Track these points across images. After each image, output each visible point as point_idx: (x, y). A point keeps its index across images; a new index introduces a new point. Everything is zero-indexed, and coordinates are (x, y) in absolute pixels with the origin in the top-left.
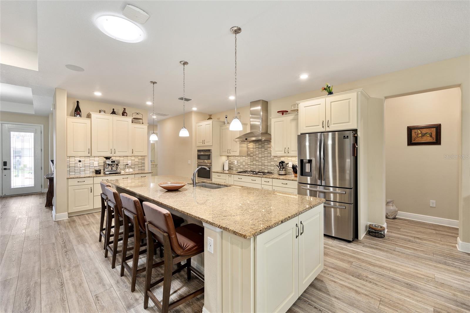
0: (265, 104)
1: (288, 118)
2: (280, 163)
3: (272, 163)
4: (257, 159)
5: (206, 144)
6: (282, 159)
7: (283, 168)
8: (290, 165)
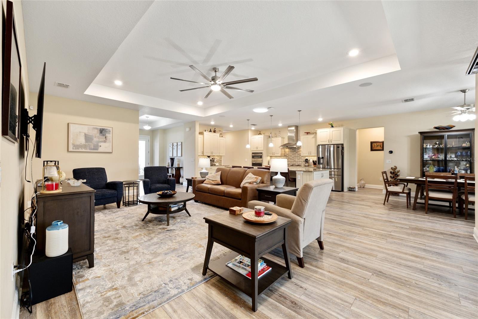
0: (297, 127)
1: (310, 136)
2: (305, 160)
3: (300, 160)
4: (291, 158)
5: (259, 149)
6: (307, 158)
7: (307, 162)
8: (311, 161)
